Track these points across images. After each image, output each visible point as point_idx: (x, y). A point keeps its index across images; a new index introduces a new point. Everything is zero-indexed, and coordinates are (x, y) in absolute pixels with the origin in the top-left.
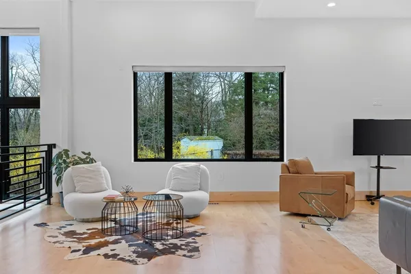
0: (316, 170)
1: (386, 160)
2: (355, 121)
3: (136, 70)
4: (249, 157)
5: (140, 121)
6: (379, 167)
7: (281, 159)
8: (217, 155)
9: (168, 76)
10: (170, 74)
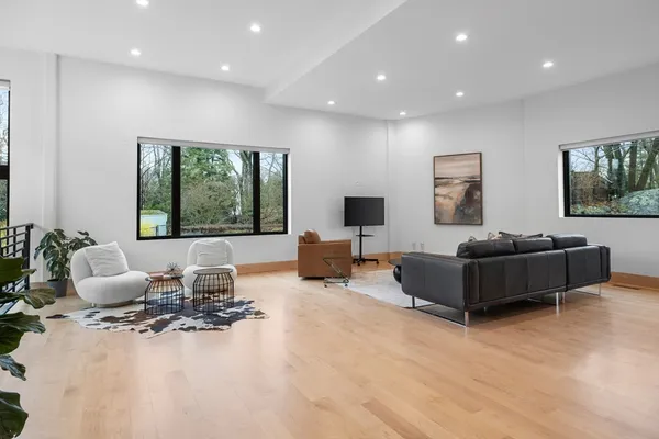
0: (322, 240)
1: (366, 230)
2: (346, 199)
3: (141, 141)
4: (257, 231)
5: (143, 196)
6: (361, 236)
7: (285, 232)
8: (162, 232)
9: (176, 151)
10: (179, 148)
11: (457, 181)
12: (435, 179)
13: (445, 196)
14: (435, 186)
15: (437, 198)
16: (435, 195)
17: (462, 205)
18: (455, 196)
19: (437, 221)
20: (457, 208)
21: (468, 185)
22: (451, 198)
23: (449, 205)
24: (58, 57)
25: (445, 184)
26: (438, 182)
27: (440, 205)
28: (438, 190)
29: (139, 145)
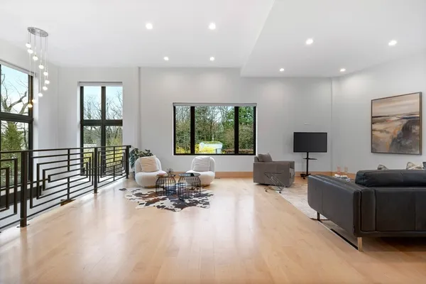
0: (273, 160)
1: (311, 155)
3: (175, 105)
4: (237, 153)
6: (308, 159)
7: (254, 154)
8: (219, 152)
9: (193, 109)
10: (194, 107)
11: (395, 118)
12: (372, 117)
13: (381, 131)
14: (372, 123)
15: (374, 133)
16: (372, 130)
17: (399, 137)
18: (392, 131)
19: (373, 151)
20: (394, 140)
21: (405, 121)
22: (388, 132)
23: (386, 138)
24: (139, 68)
25: (381, 122)
26: (375, 119)
27: (377, 138)
28: (375, 126)
29: (174, 107)
